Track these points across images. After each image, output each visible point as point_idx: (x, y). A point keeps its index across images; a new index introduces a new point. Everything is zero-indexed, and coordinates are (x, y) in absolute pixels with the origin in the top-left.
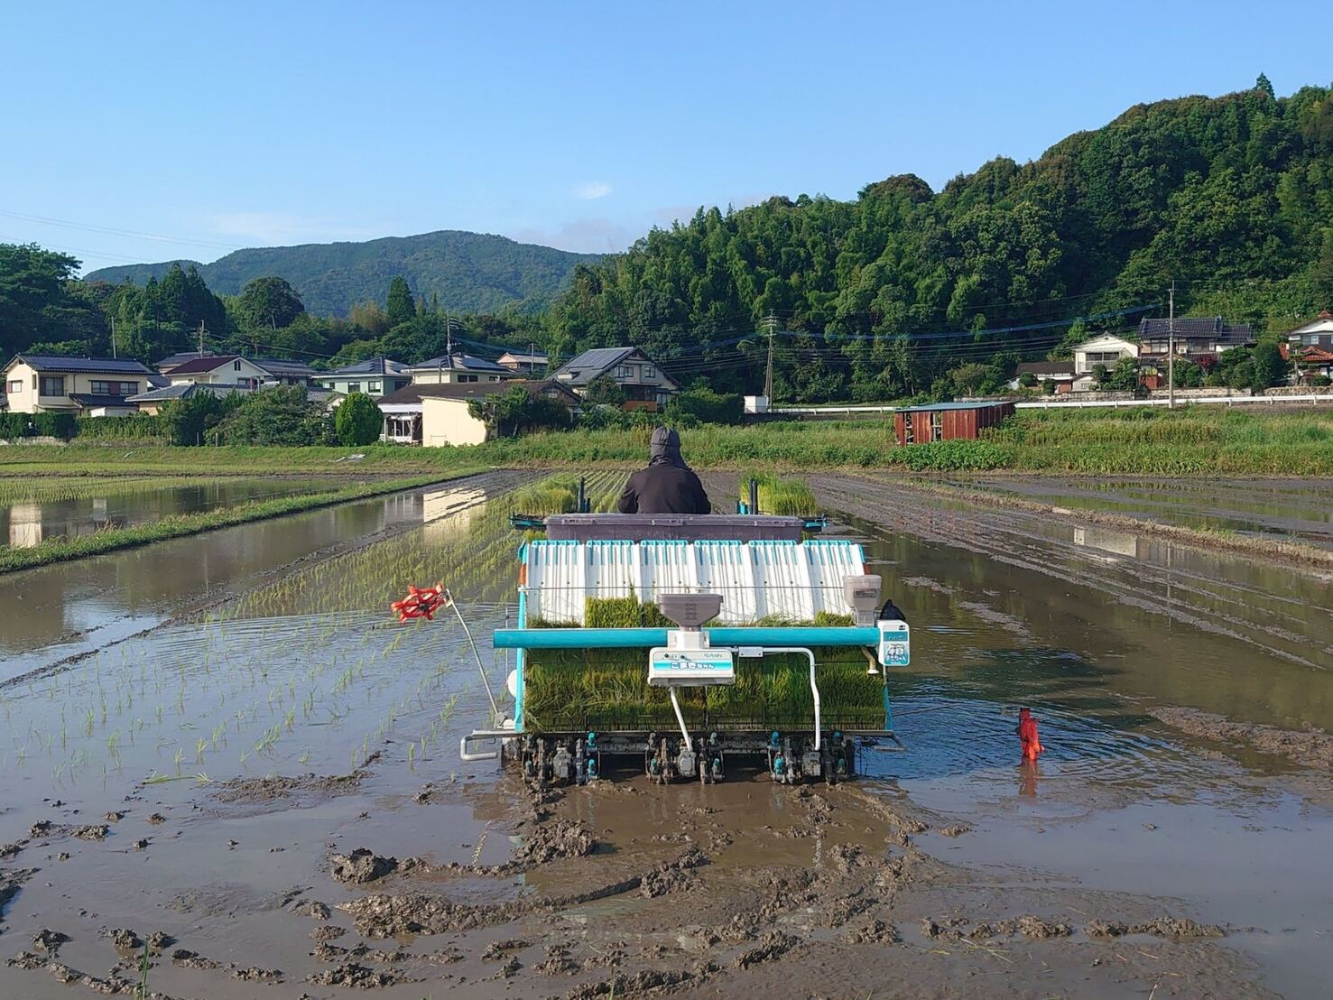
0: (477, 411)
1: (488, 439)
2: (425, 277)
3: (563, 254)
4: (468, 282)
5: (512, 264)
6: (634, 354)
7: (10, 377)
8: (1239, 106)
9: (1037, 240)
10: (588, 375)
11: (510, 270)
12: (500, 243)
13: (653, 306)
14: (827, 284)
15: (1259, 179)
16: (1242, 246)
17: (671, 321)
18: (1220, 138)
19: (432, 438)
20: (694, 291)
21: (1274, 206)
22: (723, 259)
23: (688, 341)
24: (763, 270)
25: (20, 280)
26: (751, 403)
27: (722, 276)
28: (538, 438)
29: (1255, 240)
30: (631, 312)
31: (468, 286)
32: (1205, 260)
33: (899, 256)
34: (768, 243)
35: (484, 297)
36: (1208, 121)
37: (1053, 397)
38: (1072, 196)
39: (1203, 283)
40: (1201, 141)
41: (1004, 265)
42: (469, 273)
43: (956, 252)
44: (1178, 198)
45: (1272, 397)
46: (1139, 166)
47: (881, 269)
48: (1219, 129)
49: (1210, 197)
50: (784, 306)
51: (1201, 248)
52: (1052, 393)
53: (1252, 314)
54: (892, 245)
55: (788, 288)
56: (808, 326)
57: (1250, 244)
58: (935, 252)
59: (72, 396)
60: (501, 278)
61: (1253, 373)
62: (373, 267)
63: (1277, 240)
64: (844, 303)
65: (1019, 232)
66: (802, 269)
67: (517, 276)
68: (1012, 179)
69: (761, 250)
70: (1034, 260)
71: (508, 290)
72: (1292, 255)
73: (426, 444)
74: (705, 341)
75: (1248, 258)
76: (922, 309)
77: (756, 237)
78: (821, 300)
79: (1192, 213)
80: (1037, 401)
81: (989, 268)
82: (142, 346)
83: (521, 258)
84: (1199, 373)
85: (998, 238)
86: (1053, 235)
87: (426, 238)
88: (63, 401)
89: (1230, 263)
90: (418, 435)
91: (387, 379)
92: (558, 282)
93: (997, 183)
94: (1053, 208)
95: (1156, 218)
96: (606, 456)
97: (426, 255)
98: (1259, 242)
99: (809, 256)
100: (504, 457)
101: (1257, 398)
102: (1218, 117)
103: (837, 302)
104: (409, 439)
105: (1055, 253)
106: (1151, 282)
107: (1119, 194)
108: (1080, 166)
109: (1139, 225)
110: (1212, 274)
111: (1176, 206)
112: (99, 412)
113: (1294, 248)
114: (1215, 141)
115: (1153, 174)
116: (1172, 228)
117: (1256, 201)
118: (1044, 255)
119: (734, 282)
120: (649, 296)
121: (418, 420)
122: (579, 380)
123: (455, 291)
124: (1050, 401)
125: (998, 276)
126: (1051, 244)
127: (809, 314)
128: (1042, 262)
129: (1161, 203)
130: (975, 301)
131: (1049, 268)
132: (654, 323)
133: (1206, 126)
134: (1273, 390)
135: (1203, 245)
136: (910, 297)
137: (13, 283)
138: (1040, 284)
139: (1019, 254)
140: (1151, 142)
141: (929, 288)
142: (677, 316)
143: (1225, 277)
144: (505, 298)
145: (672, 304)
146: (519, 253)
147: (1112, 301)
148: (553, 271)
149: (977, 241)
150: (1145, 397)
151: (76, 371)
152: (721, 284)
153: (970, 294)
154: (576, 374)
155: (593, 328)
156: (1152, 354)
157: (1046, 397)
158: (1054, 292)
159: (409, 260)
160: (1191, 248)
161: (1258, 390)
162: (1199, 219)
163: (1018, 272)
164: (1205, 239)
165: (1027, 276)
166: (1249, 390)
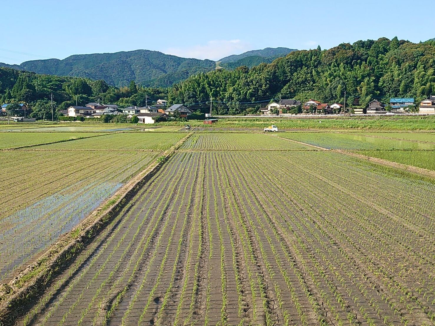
0: (153, 119)
1: (155, 122)
2: (134, 65)
3: (180, 58)
4: (148, 67)
5: (163, 61)
6: (183, 106)
7: (69, 110)
8: (311, 53)
9: (265, 83)
10: (174, 110)
11: (162, 63)
12: (159, 54)
13: (189, 94)
14: (225, 90)
17: (193, 98)
18: (307, 60)
19: (146, 122)
20: (198, 91)
21: (312, 75)
22: (204, 84)
23: (196, 102)
24: (212, 87)
25: (51, 85)
26: (207, 115)
27: (204, 88)
28: (161, 123)
30: (184, 95)
31: (148, 69)
32: (299, 87)
33: (239, 85)
34: (213, 81)
35: (154, 72)
36: (305, 56)
38: (275, 72)
39: (298, 92)
41: (258, 88)
42: (148, 64)
43: (249, 85)
44: (295, 74)
45: (299, 115)
47: (234, 88)
48: (307, 58)
50: (215, 95)
51: (298, 84)
54: (238, 82)
55: (217, 91)
56: (220, 99)
57: (307, 83)
58: (245, 85)
59: (81, 114)
60: (159, 66)
62: (117, 62)
64: (227, 95)
65: (261, 81)
66: (220, 87)
67: (164, 65)
69: (212, 82)
70: (264, 87)
71: (161, 70)
73: (145, 123)
74: (200, 102)
75: (307, 86)
76: (241, 97)
77: (211, 80)
78: (223, 94)
80: (260, 116)
81: (254, 88)
82: (80, 100)
83: (166, 59)
84: (287, 111)
85: (257, 82)
86: (268, 82)
87: (134, 52)
88: (79, 114)
89: (303, 87)
90: (144, 121)
91: (135, 110)
92: (178, 67)
93: (261, 69)
94: (270, 75)
95: (291, 78)
96: (170, 125)
97: (134, 58)
98: (309, 83)
99: (222, 84)
100: (157, 125)
101: (296, 116)
102: (307, 55)
103: (226, 94)
104: (142, 122)
105: (268, 86)
106: (287, 91)
107: (284, 72)
109: (287, 79)
110: (300, 90)
111: (294, 76)
112: (88, 117)
113: (315, 84)
114: (306, 61)
115: (291, 69)
116: (293, 80)
118: (266, 86)
119: (206, 89)
120: (188, 92)
121: (144, 120)
122: (172, 111)
123: (144, 70)
125: (256, 90)
126: (267, 84)
127: (221, 97)
129: (292, 74)
130: (252, 95)
131: (266, 89)
132: (189, 98)
136: (240, 94)
137: (49, 85)
138: (265, 92)
139: (261, 86)
140: (291, 62)
141: (243, 92)
142: (194, 96)
143: (303, 90)
144: (160, 73)
145: (193, 94)
146: (165, 58)
147: (279, 95)
148: (176, 64)
149: (253, 83)
150: (278, 115)
151: (81, 109)
152: (203, 90)
153: (251, 94)
154: (171, 110)
155: (177, 99)
156: (282, 106)
157: (262, 115)
158: (267, 94)
159: (128, 59)
160: (296, 84)
161: (296, 114)
162: (298, 78)
163: (260, 90)
164: (299, 82)
165: (262, 90)
166: (294, 114)
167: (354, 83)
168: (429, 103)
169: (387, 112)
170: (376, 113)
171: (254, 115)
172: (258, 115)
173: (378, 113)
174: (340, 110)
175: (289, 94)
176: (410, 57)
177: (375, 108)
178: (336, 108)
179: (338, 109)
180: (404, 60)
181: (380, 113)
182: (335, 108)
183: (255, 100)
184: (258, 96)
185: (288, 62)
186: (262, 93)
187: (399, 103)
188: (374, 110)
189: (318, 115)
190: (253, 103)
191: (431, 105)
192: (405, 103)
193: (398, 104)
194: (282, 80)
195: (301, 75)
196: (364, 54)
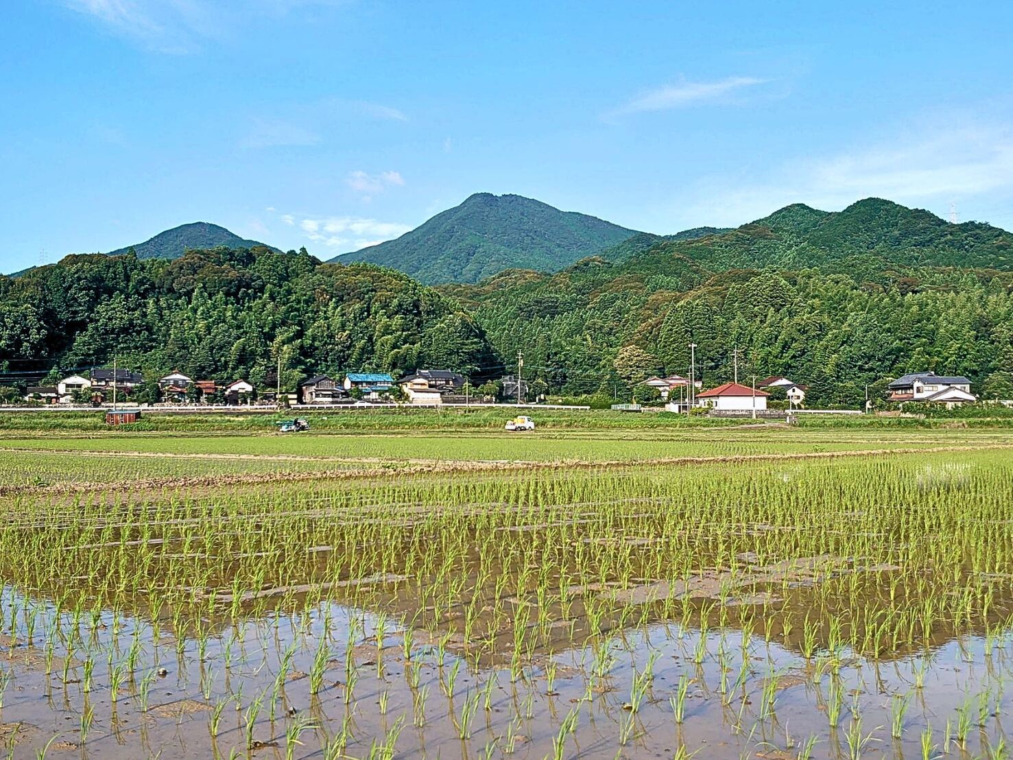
8: (123, 263)
9: (35, 325)
15: (136, 302)
16: (131, 334)
18: (116, 278)
21: (144, 315)
29: (136, 332)
32: (113, 339)
36: (109, 269)
37: (51, 405)
39: (112, 350)
40: (106, 278)
41: (19, 336)
44: (99, 308)
45: (157, 407)
46: (81, 290)
48: (115, 274)
49: (114, 309)
52: (50, 403)
53: (137, 368)
57: (134, 334)
61: (148, 396)
63: (147, 333)
65: (26, 320)
68: (10, 288)
70: (34, 335)
72: (154, 340)
75: (134, 340)
79: (107, 317)
80: (42, 407)
81: (11, 337)
84: (124, 395)
85: (15, 322)
86: (42, 322)
89: (125, 342)
94: (38, 308)
95: (88, 317)
98: (139, 333)
101: (150, 408)
102: (114, 267)
105: (44, 332)
106: (89, 349)
107: (70, 302)
108: (47, 285)
109: (79, 319)
110: (116, 346)
111: (98, 312)
113: (154, 336)
114: (113, 279)
115: (87, 295)
116: (97, 322)
117: (137, 313)
118: (38, 333)
124: (50, 407)
125: (15, 342)
128: (37, 336)
129: (91, 310)
131: (41, 339)
133: (108, 271)
134: (157, 404)
135: (112, 333)
138: (36, 347)
139: (26, 331)
143: (122, 348)
147: (71, 357)
150: (97, 407)
156: (98, 386)
157: (48, 405)
158: (43, 352)
160: (107, 333)
161: (151, 404)
162: (110, 319)
163: (27, 341)
164: (113, 330)
165: (30, 343)
166: (146, 404)
167: (260, 339)
168: (424, 384)
169: (356, 402)
170: (333, 403)
171: (22, 407)
172: (34, 407)
173: (337, 402)
174: (254, 395)
175: (93, 355)
176: (353, 291)
177: (330, 393)
178: (243, 391)
179: (250, 394)
180: (343, 296)
181: (341, 403)
182: (241, 391)
183: (11, 367)
184: (20, 357)
185: (79, 279)
186: (31, 349)
187: (365, 382)
188: (328, 396)
189: (210, 407)
190: (6, 376)
191: (427, 387)
192: (376, 382)
193: (364, 385)
194: (67, 321)
195: (113, 311)
196: (255, 278)
